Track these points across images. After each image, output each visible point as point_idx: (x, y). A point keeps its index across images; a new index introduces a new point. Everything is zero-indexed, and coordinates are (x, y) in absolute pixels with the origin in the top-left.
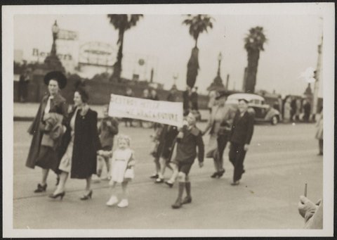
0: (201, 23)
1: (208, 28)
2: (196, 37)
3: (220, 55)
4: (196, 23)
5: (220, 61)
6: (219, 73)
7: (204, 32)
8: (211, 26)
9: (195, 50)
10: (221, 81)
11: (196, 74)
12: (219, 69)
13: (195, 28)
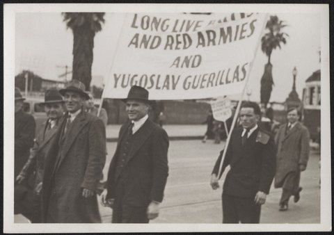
0: (273, 40)
1: (281, 44)
2: (269, 53)
3: (295, 69)
4: (269, 39)
5: (295, 76)
6: (294, 88)
7: (278, 48)
8: (284, 41)
9: (269, 66)
10: (297, 96)
11: (270, 89)
12: (294, 84)
13: (268, 45)
